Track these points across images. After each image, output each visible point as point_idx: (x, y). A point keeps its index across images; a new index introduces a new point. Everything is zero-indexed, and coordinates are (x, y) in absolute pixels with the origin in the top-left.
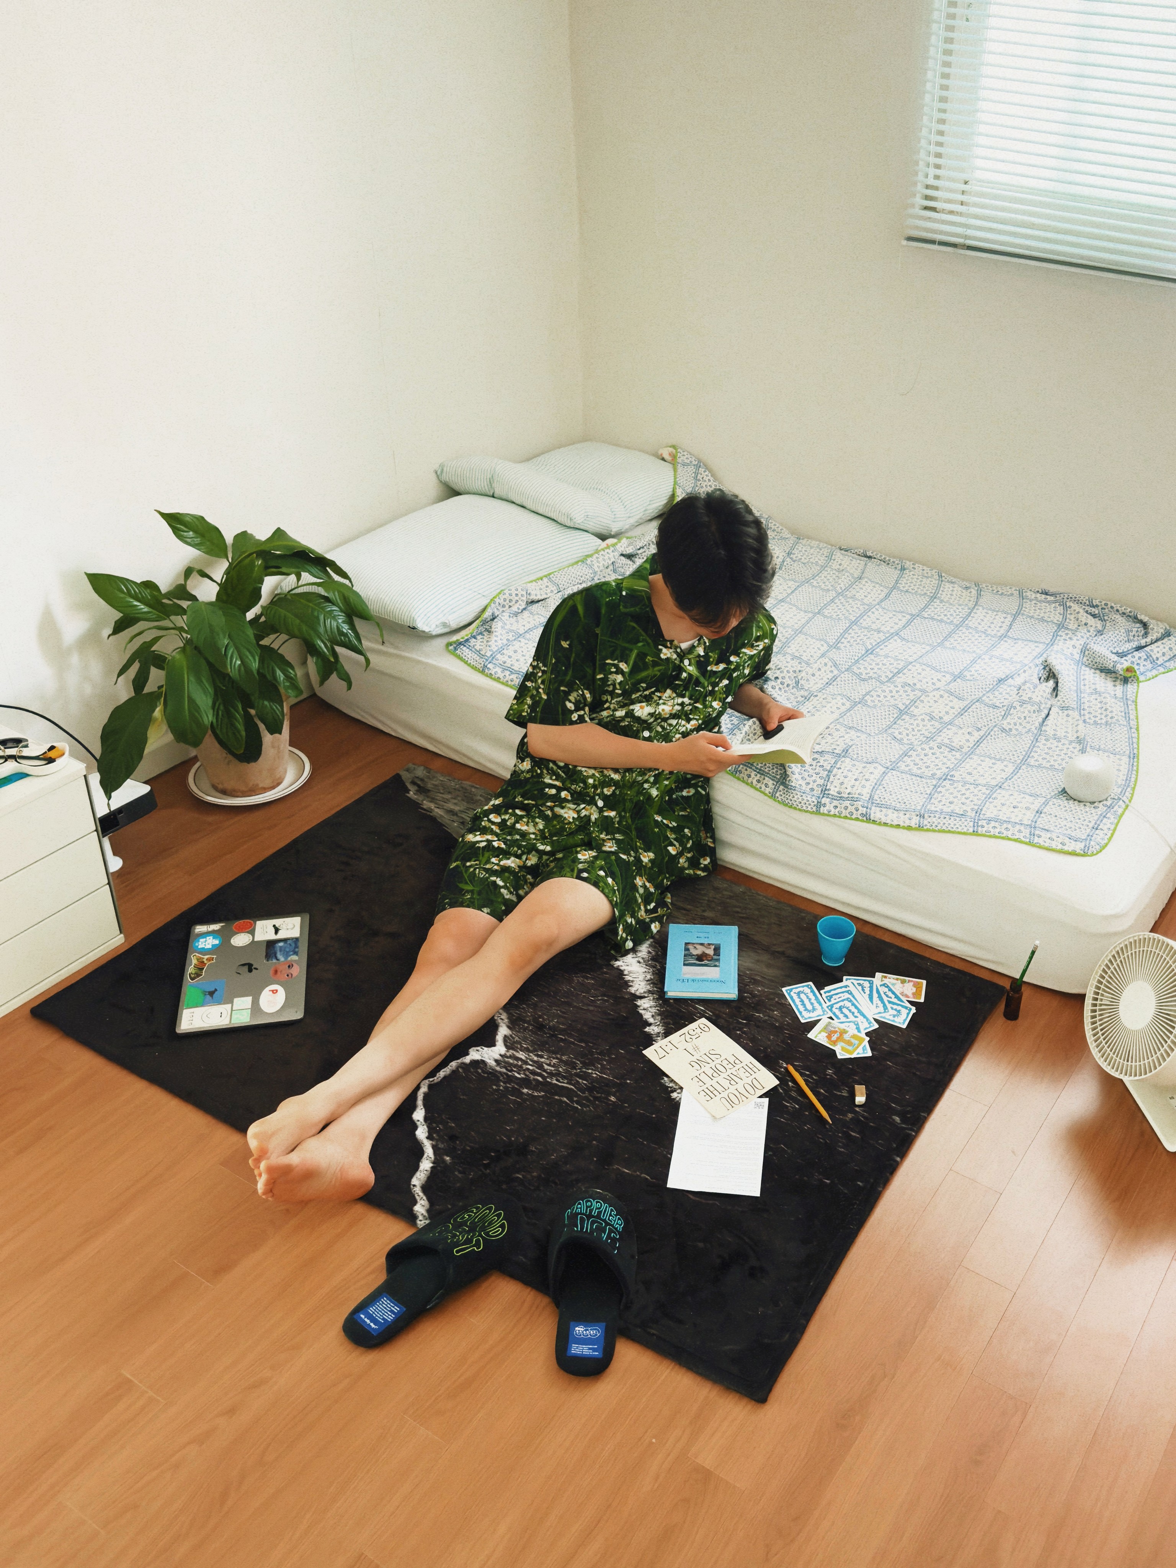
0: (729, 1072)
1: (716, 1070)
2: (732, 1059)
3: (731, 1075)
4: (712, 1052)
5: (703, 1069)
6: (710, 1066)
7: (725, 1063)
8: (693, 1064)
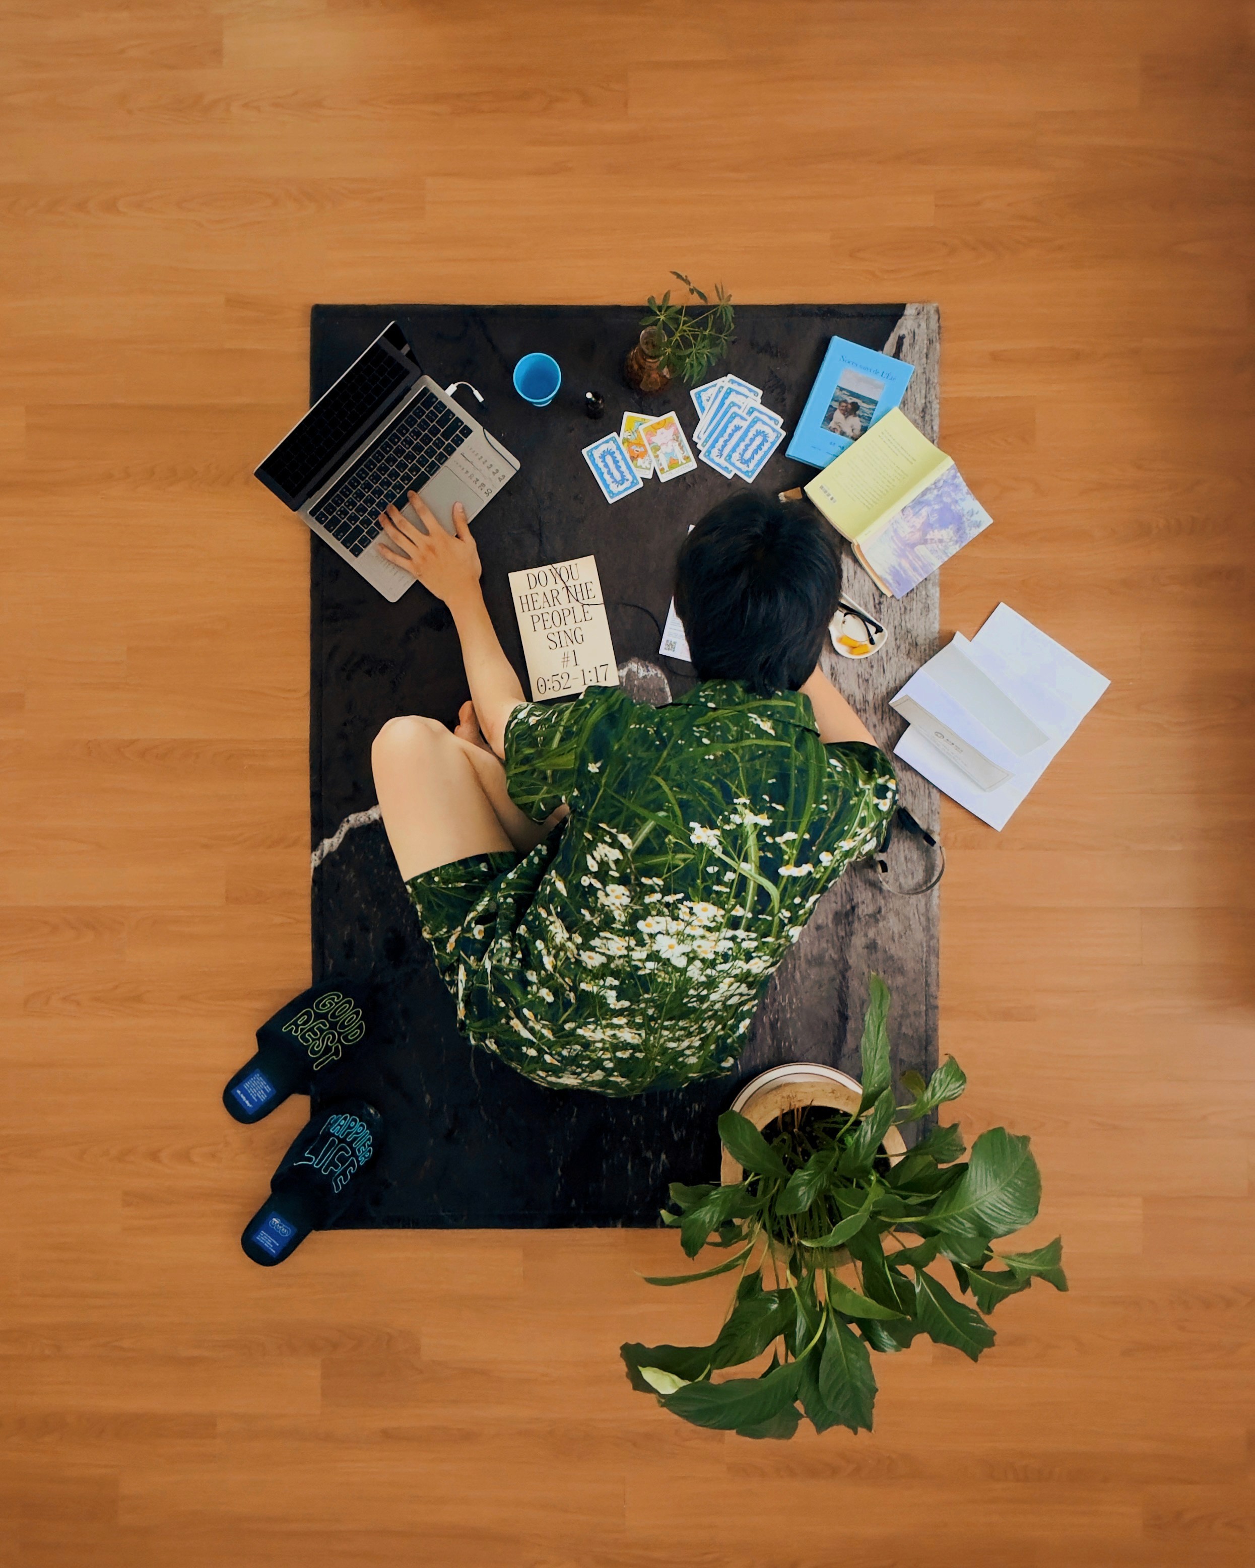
0: (550, 610)
1: (563, 619)
2: (539, 625)
3: (552, 604)
4: (553, 645)
5: (573, 626)
6: (567, 628)
7: (548, 625)
8: (580, 640)
